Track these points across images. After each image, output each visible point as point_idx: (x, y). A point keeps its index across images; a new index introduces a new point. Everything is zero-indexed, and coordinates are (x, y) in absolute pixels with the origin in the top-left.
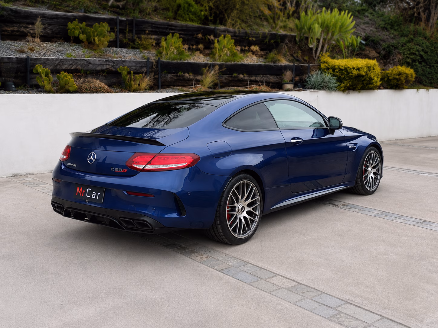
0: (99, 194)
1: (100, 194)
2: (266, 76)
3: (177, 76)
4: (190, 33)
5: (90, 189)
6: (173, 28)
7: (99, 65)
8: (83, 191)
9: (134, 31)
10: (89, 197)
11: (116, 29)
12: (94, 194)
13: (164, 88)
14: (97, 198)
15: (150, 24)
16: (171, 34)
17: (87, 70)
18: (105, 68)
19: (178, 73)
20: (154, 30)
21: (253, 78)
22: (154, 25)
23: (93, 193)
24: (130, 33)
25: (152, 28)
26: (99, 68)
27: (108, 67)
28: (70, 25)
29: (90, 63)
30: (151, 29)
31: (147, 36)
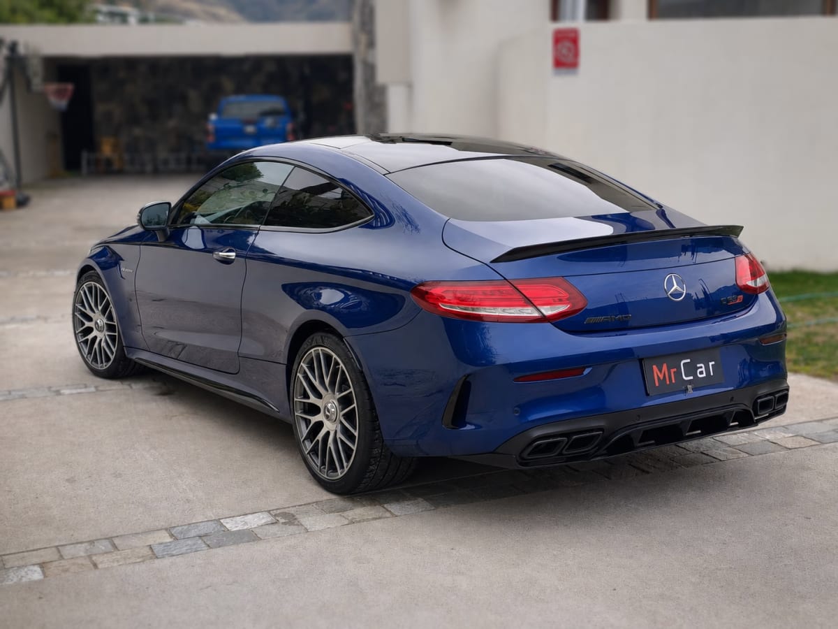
0: (712, 365)
1: (713, 363)
5: (689, 361)
8: (672, 371)
10: (692, 378)
12: (701, 367)
14: (712, 374)
23: (698, 365)
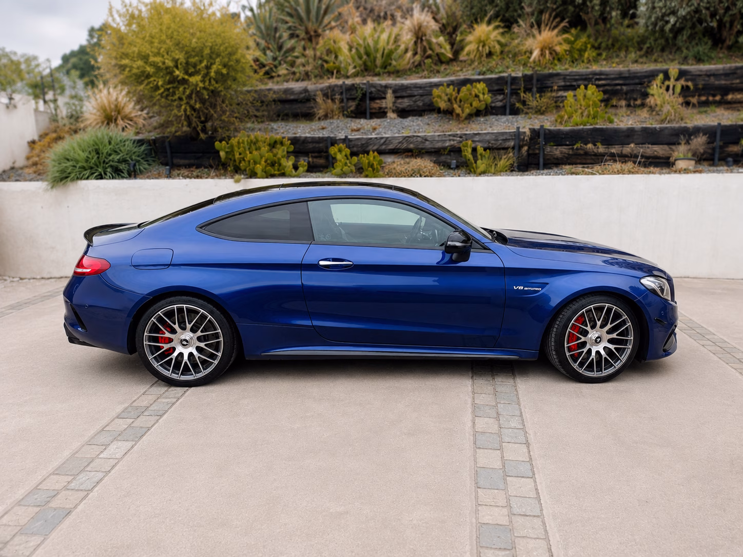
2: (644, 146)
3: (573, 149)
4: (637, 81)
6: (603, 77)
7: (438, 141)
9: (535, 89)
11: (507, 89)
13: (550, 168)
15: (562, 77)
16: (582, 87)
17: (422, 149)
18: (447, 144)
19: (574, 145)
20: (568, 84)
21: (614, 150)
22: (568, 77)
24: (527, 93)
25: (565, 82)
26: (439, 145)
27: (452, 143)
28: (436, 92)
29: (426, 140)
30: (563, 84)
31: (557, 93)
